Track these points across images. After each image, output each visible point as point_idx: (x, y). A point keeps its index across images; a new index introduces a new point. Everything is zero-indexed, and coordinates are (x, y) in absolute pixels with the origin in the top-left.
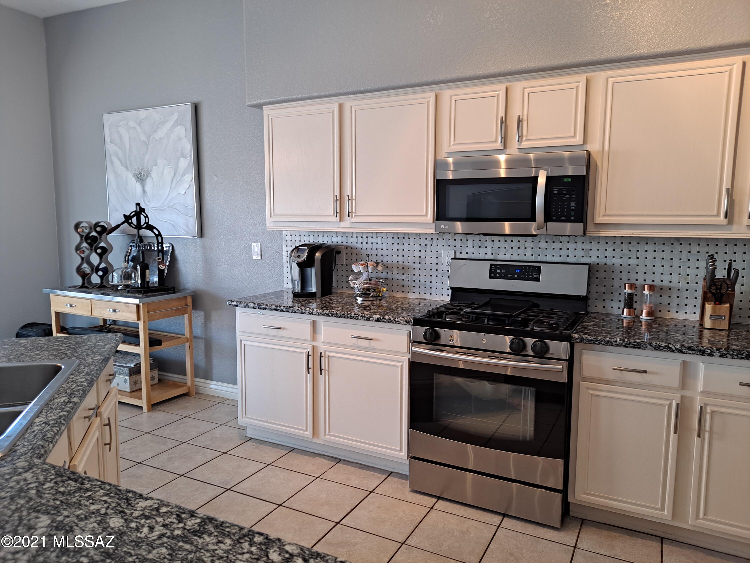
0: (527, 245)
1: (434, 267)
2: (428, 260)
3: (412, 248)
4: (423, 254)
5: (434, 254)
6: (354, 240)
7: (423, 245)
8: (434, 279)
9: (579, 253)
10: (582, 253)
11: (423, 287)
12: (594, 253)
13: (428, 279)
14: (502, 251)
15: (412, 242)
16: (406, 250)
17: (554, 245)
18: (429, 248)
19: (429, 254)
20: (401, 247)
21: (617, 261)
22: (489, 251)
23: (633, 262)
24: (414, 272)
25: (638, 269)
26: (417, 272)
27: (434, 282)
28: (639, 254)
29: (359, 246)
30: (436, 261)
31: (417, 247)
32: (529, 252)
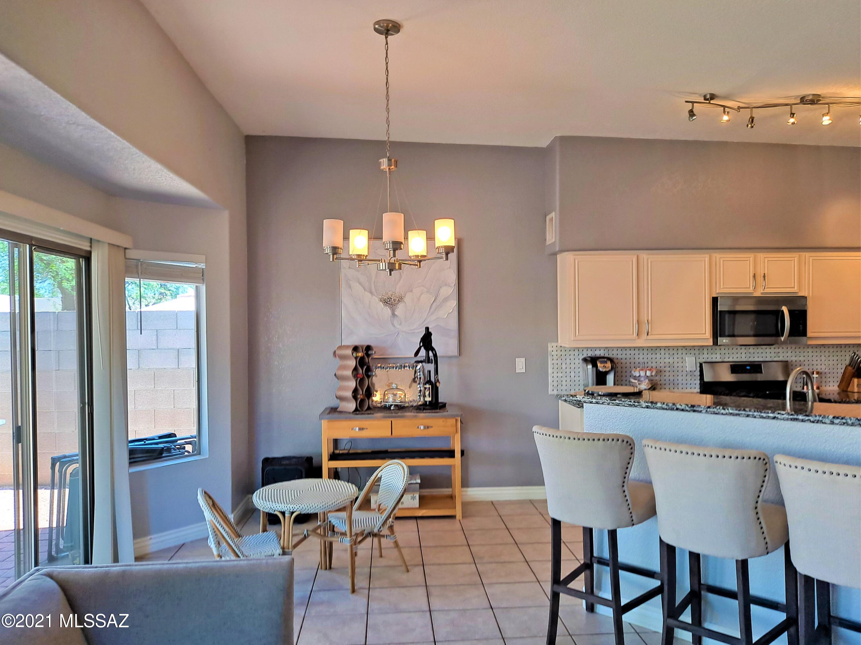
0: (741, 351)
1: (680, 369)
2: (676, 365)
3: (663, 356)
4: (671, 360)
5: (680, 360)
6: (615, 352)
7: (671, 353)
8: (680, 378)
9: (773, 355)
10: (775, 355)
11: (672, 384)
12: (781, 355)
13: (676, 378)
14: (727, 356)
15: (663, 352)
16: (658, 358)
17: (758, 351)
18: (676, 356)
19: (676, 360)
20: (654, 356)
21: (794, 359)
22: (718, 356)
23: (802, 359)
24: (665, 373)
25: (805, 363)
26: (667, 374)
27: (680, 380)
28: (805, 354)
29: (620, 356)
30: (682, 365)
31: (667, 356)
32: (743, 356)
